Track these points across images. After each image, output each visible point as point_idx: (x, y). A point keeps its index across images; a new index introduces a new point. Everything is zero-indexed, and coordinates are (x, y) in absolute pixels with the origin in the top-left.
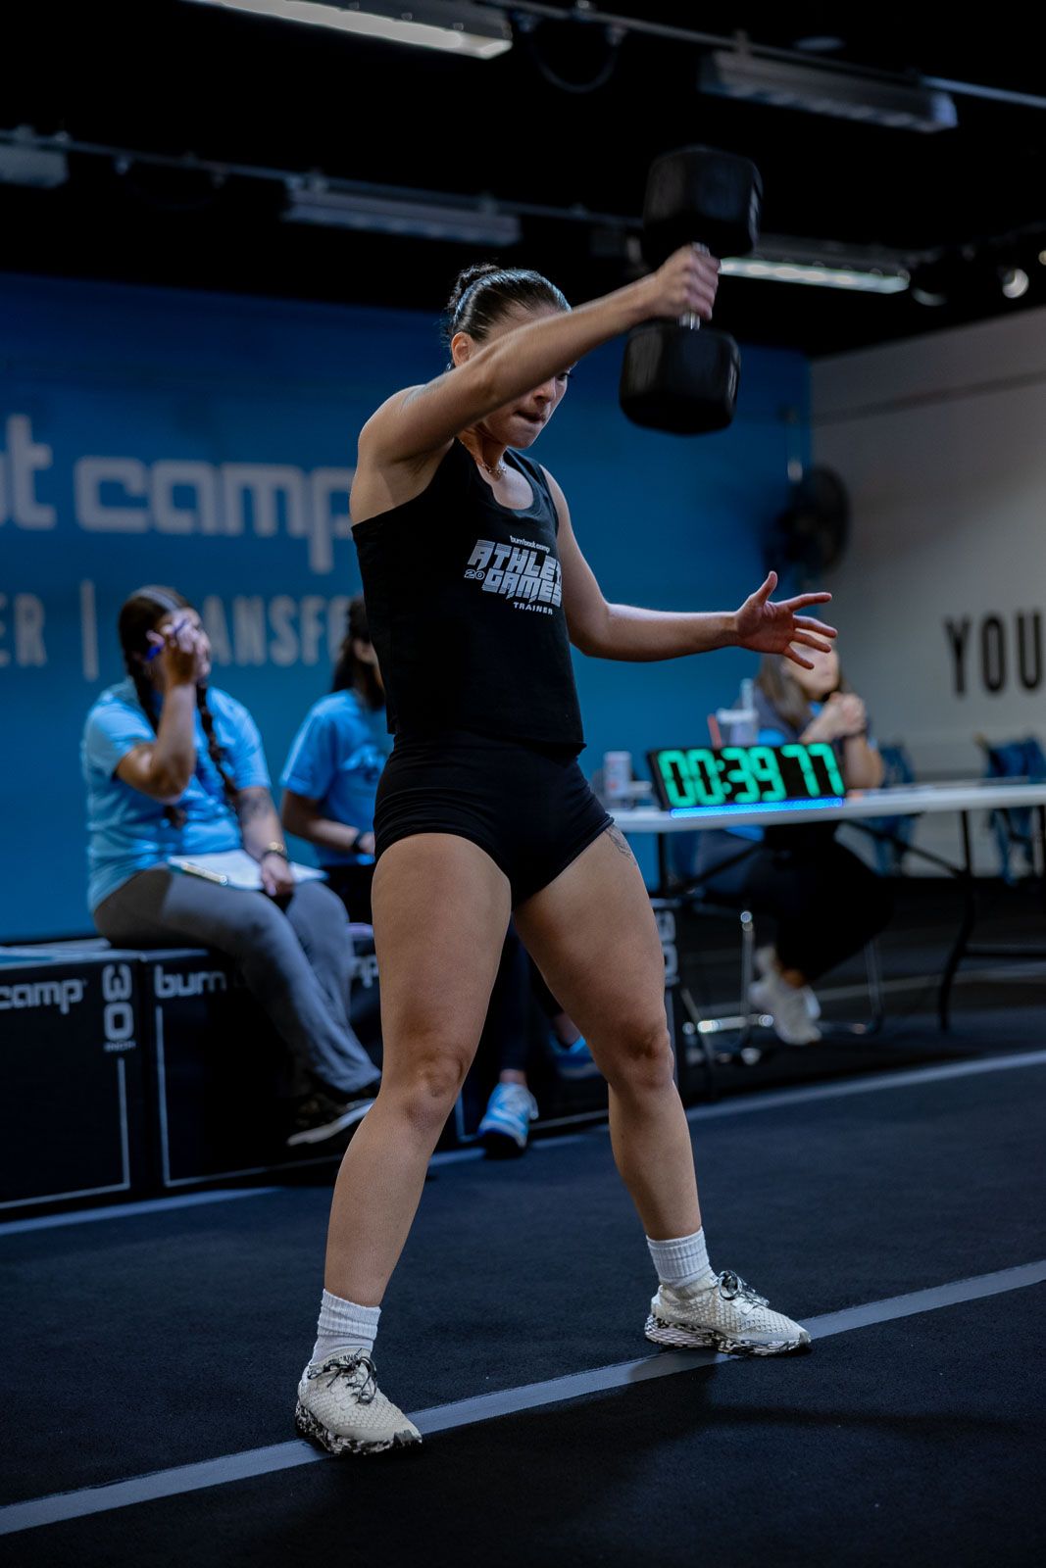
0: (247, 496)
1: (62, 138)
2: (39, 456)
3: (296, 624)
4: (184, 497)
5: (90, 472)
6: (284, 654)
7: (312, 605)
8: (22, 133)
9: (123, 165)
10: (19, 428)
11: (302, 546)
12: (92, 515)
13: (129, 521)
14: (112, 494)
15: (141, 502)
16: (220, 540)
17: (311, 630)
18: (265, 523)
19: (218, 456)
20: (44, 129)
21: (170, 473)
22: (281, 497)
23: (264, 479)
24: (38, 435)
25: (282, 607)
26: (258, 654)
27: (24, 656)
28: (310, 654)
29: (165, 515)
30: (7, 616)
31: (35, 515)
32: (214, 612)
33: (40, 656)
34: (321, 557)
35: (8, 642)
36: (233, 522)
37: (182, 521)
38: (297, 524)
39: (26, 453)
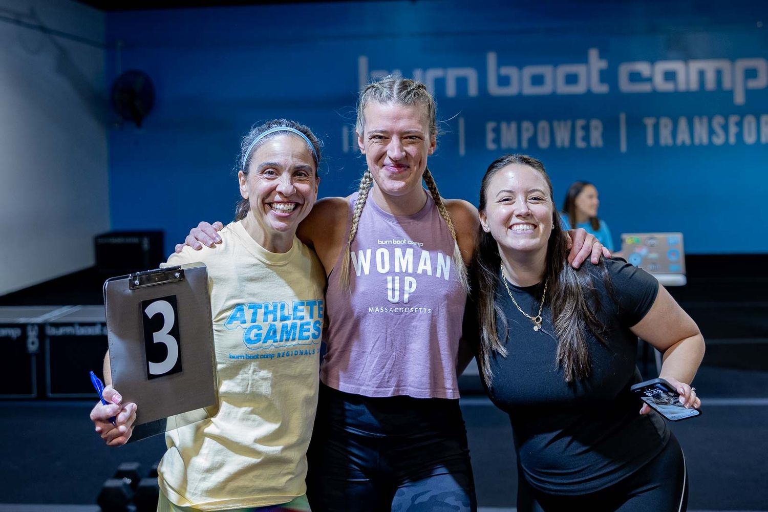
2: (603, 64)
3: (725, 128)
4: (670, 76)
5: (625, 69)
6: (719, 140)
7: (733, 119)
10: (593, 54)
11: (731, 93)
12: (625, 86)
13: (645, 88)
14: (635, 77)
15: (650, 80)
16: (687, 94)
17: (733, 130)
18: (710, 85)
19: (687, 57)
21: (662, 67)
22: (719, 73)
23: (709, 67)
24: (602, 56)
25: (718, 121)
26: (705, 140)
27: (593, 143)
28: (732, 140)
29: (660, 84)
30: (586, 128)
31: (601, 88)
32: (683, 123)
33: (600, 143)
34: (739, 98)
35: (586, 138)
36: (694, 85)
37: (669, 87)
38: (727, 84)
39: (596, 63)
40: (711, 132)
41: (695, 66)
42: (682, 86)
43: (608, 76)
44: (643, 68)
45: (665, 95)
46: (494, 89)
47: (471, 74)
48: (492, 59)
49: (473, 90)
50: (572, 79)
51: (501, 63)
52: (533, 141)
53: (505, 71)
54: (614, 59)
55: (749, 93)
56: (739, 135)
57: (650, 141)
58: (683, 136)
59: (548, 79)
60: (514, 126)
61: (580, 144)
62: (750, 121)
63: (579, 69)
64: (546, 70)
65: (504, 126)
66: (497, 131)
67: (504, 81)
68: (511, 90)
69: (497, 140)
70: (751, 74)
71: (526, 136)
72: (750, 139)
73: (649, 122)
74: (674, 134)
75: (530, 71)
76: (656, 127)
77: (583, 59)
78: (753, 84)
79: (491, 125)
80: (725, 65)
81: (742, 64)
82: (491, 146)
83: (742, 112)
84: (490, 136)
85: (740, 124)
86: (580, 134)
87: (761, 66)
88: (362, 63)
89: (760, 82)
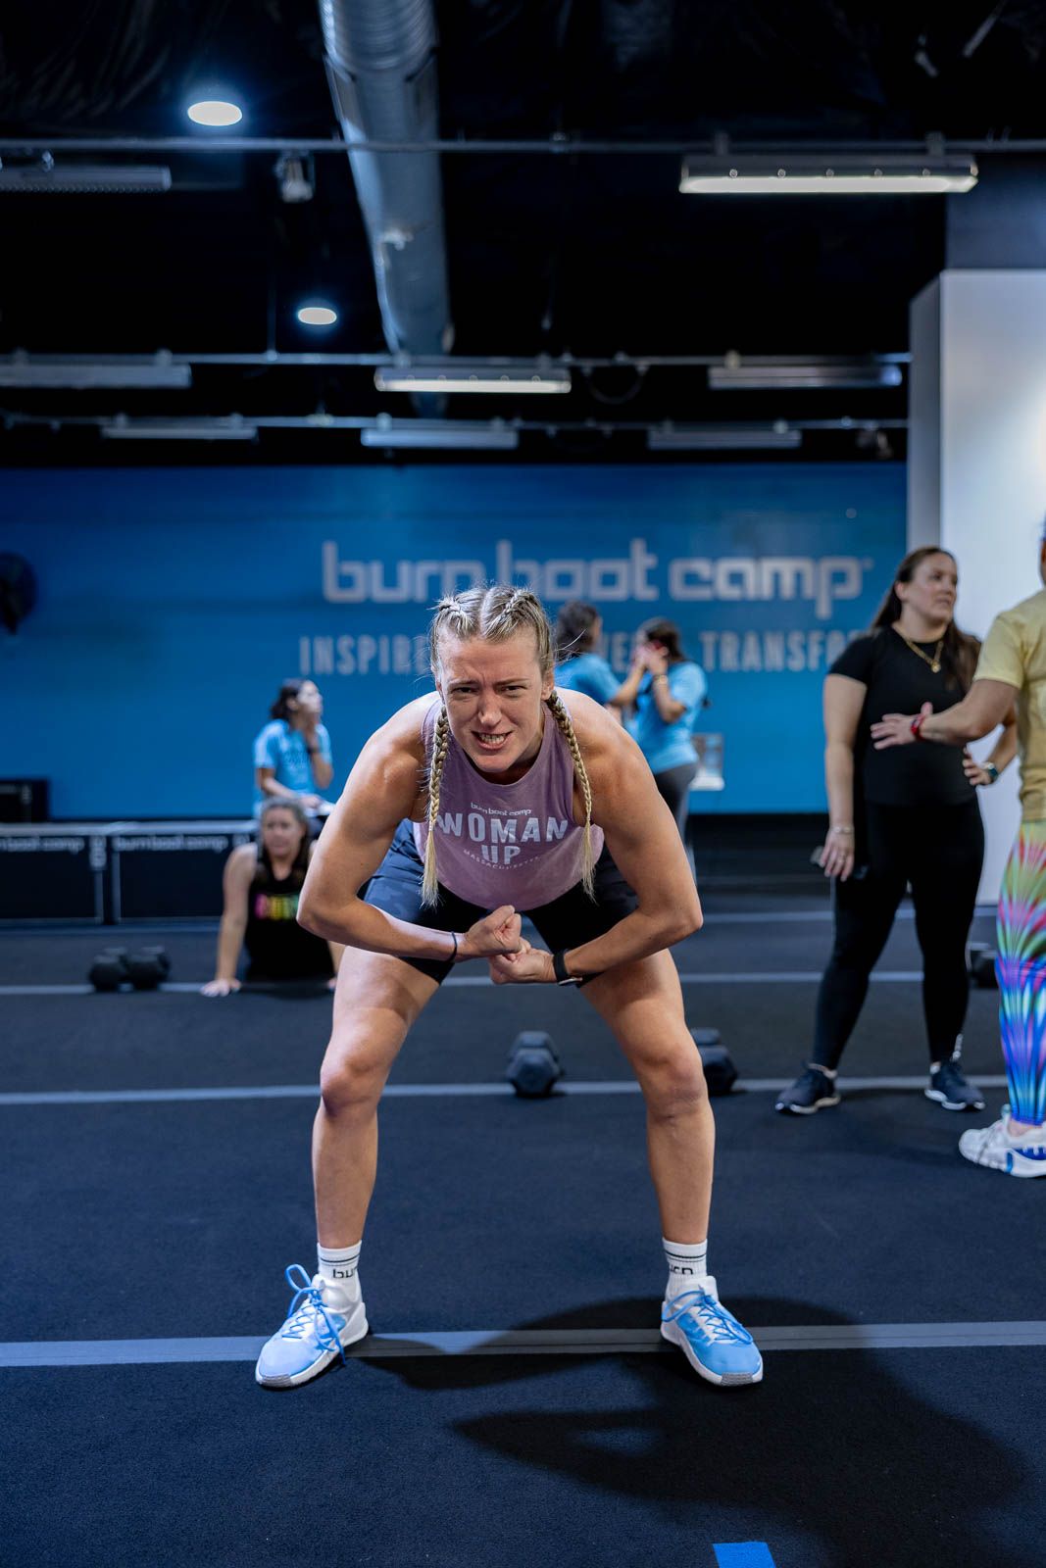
0: (777, 577)
1: (518, 422)
2: (651, 561)
3: (805, 648)
4: (736, 579)
5: (678, 569)
6: (797, 664)
7: (816, 637)
9: (552, 431)
10: (638, 547)
11: (812, 604)
12: (679, 590)
13: (703, 593)
14: (691, 579)
15: (710, 583)
16: (758, 603)
17: (815, 651)
18: (787, 591)
19: (758, 554)
21: (726, 566)
22: (799, 577)
23: (787, 567)
24: (649, 550)
25: (796, 638)
26: (779, 664)
28: (813, 664)
29: (725, 590)
31: (646, 593)
32: (751, 642)
34: (824, 610)
36: (767, 591)
37: (735, 593)
38: (808, 590)
39: (642, 559)
40: (788, 653)
41: (769, 566)
42: (752, 593)
43: (657, 577)
44: (702, 567)
45: (730, 604)
47: (476, 571)
48: (504, 550)
50: (609, 580)
51: (517, 556)
53: (523, 567)
54: (666, 551)
55: (838, 604)
56: (822, 658)
58: (752, 658)
59: (579, 579)
63: (619, 567)
64: (574, 567)
70: (839, 578)
73: (708, 638)
74: (740, 655)
75: (554, 567)
76: (718, 646)
77: (624, 553)
78: (841, 592)
80: (805, 565)
81: (829, 565)
83: (826, 627)
85: (823, 644)
87: (852, 567)
88: (330, 551)
89: (851, 589)
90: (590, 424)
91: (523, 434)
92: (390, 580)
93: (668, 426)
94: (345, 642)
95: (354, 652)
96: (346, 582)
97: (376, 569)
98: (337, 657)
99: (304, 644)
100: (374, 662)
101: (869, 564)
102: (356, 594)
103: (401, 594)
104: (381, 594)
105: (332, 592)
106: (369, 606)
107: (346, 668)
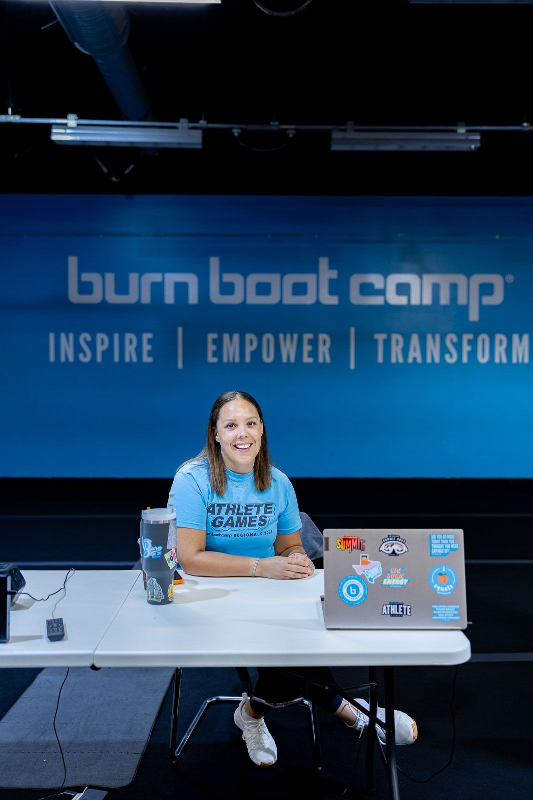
1: (203, 123)
3: (458, 346)
6: (451, 359)
7: (467, 337)
8: (183, 123)
9: (236, 132)
10: (324, 262)
11: (466, 308)
14: (367, 290)
17: (466, 348)
18: (444, 300)
19: (422, 270)
20: (193, 119)
22: (454, 287)
23: (444, 280)
24: (332, 265)
25: (452, 337)
26: (437, 360)
27: (321, 360)
28: (465, 359)
30: (314, 343)
32: (415, 340)
33: (328, 360)
35: (314, 354)
36: (427, 300)
37: (402, 301)
38: (462, 301)
39: (327, 272)
40: (444, 350)
41: (429, 280)
42: (415, 301)
43: (338, 287)
44: (376, 280)
45: (398, 308)
46: (216, 297)
47: (192, 280)
48: (214, 263)
49: (193, 298)
50: (300, 289)
51: (223, 270)
52: (257, 354)
53: (228, 278)
54: (346, 268)
55: (483, 309)
56: (473, 354)
57: (380, 359)
58: (415, 354)
59: (275, 289)
60: (236, 337)
61: (307, 359)
62: (484, 337)
63: (309, 279)
65: (226, 337)
66: (218, 343)
67: (226, 289)
68: (235, 299)
69: (218, 353)
71: (249, 349)
72: (483, 359)
73: (380, 337)
74: (405, 351)
75: (255, 279)
76: (387, 343)
77: (313, 268)
78: (487, 301)
79: (211, 336)
81: (478, 279)
82: (211, 359)
83: (476, 329)
84: (211, 348)
85: (473, 343)
86: (307, 348)
87: (497, 281)
88: (73, 262)
89: (497, 298)
90: (275, 125)
91: (206, 132)
92: (122, 287)
93: (350, 125)
94: (85, 336)
95: (92, 345)
96: (85, 288)
97: (110, 277)
98: (78, 349)
99: (52, 336)
100: (108, 353)
101: (510, 278)
102: (95, 298)
103: (130, 298)
104: (113, 298)
105: (74, 296)
106: (104, 306)
107: (85, 359)
